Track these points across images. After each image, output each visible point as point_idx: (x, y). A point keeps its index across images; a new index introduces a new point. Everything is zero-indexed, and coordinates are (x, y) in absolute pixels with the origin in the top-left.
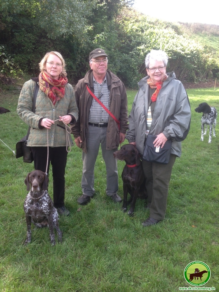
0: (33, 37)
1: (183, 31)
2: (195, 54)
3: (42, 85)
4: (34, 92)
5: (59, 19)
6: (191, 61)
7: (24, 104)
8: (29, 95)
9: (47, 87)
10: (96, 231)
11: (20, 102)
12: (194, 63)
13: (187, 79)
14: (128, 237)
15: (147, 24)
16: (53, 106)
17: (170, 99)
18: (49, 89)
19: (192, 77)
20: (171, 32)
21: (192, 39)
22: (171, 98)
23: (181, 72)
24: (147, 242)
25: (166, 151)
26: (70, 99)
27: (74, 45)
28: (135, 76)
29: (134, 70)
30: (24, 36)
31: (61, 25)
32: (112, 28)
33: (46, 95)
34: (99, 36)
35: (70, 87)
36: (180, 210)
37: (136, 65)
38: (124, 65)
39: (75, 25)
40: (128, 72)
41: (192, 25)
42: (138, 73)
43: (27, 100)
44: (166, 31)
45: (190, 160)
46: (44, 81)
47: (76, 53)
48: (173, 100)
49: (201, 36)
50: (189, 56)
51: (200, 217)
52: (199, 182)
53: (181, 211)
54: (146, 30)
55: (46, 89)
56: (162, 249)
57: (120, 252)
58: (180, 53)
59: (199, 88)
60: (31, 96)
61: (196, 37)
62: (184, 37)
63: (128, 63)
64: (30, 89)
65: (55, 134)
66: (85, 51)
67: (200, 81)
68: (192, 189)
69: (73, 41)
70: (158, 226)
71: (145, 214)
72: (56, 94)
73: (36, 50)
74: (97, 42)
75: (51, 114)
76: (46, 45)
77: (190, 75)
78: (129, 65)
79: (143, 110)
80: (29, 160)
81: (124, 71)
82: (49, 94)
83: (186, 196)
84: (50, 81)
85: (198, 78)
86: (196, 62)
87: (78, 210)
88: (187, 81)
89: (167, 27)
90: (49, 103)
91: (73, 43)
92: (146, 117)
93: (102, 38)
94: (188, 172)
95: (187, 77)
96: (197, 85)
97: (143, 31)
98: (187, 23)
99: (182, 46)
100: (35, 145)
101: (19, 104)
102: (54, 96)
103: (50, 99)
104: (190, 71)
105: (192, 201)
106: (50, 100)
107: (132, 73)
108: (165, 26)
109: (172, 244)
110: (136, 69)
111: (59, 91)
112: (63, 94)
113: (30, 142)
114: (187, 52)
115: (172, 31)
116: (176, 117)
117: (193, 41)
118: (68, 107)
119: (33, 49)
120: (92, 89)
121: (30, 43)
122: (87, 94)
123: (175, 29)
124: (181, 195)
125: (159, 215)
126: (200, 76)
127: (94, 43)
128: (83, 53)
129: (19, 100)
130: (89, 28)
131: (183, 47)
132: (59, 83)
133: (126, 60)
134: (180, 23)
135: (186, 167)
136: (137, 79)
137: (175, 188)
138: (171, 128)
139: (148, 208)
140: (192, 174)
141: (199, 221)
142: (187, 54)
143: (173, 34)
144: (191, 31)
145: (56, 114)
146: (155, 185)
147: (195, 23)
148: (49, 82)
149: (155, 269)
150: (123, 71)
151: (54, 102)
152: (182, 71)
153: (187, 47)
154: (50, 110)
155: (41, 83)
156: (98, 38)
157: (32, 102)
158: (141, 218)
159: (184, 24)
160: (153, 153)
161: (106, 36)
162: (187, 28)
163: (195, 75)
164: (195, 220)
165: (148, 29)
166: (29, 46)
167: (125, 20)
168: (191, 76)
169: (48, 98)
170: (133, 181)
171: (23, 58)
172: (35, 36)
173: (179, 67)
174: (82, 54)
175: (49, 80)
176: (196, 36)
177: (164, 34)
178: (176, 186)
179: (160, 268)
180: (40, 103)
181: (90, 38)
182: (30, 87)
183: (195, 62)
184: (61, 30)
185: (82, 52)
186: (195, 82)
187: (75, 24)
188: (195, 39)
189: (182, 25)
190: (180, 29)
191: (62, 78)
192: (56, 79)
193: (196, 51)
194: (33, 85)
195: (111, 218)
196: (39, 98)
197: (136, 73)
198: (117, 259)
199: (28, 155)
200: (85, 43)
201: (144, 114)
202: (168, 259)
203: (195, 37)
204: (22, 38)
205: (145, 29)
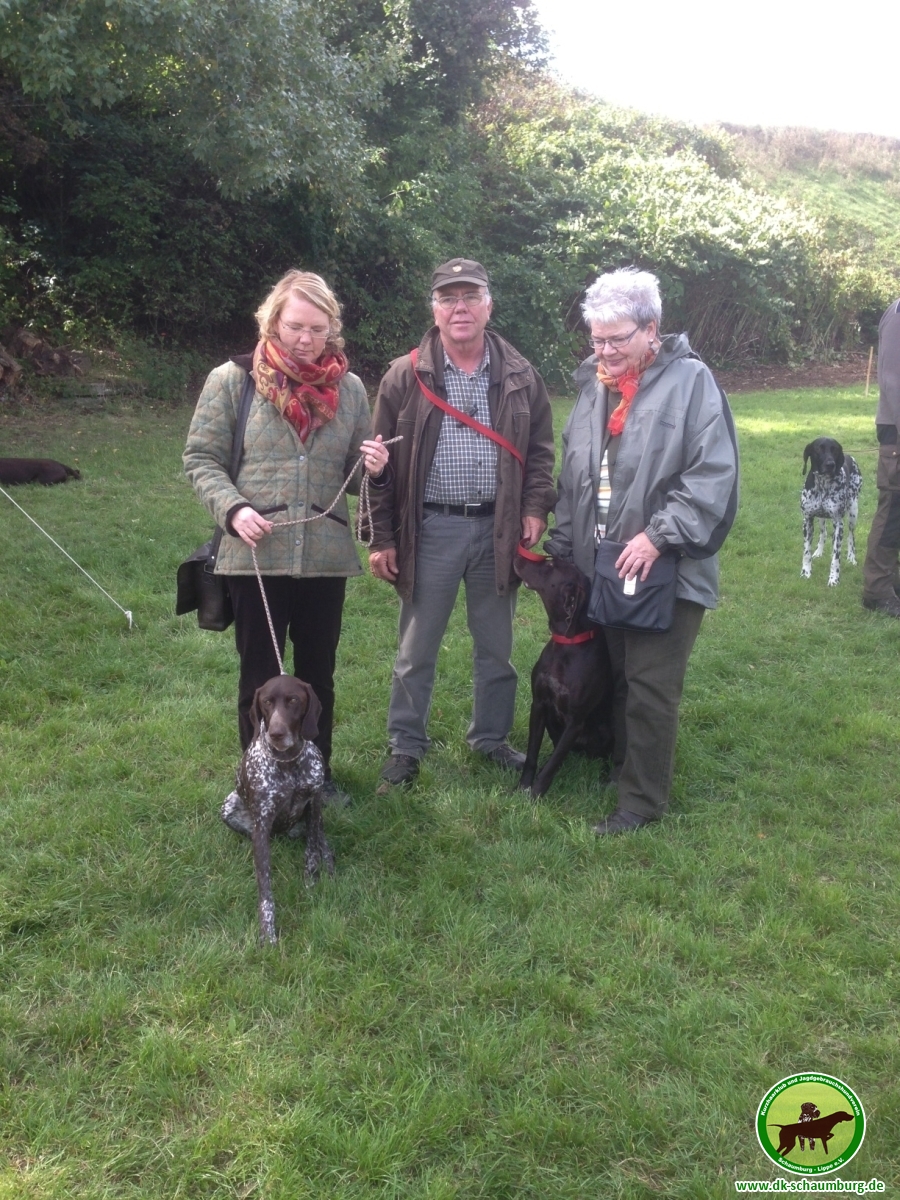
0: (154, 193)
1: (741, 160)
2: (787, 253)
3: (263, 379)
4: (238, 402)
5: (261, 127)
6: (772, 279)
7: (205, 440)
8: (222, 409)
9: (281, 386)
10: (444, 847)
11: (194, 432)
12: (781, 288)
13: (759, 353)
14: (549, 863)
15: (596, 135)
16: (300, 445)
17: (663, 423)
18: (286, 392)
19: (778, 344)
20: (694, 169)
21: (777, 192)
22: (669, 420)
23: (733, 325)
24: (610, 876)
25: (657, 591)
26: (356, 423)
27: (313, 221)
28: (550, 342)
29: (546, 317)
30: (117, 188)
31: (271, 148)
32: (457, 157)
33: (276, 412)
34: (408, 188)
35: (354, 384)
36: (719, 792)
37: (556, 299)
38: (509, 299)
39: (322, 148)
40: (522, 325)
41: (779, 135)
42: (563, 328)
43: (213, 428)
44: (672, 163)
45: (760, 641)
46: (272, 367)
47: (321, 254)
48: (674, 427)
49: (813, 178)
50: (763, 262)
51: (783, 808)
52: (786, 707)
53: (723, 794)
54: (593, 160)
55: (278, 393)
56: (657, 893)
57: (524, 899)
58: (727, 247)
59: (808, 385)
60: (228, 415)
61: (793, 185)
62: (746, 186)
63: (522, 290)
64: (228, 393)
65: (305, 535)
66: (354, 246)
67: (812, 358)
68: (760, 729)
69: (306, 208)
70: (647, 833)
71: (602, 802)
72: (311, 406)
73: (163, 242)
74: (403, 209)
75: (294, 471)
76: (207, 223)
77: (769, 334)
78: (529, 300)
79: (586, 463)
80: (217, 620)
81: (509, 321)
82: (287, 408)
83: (741, 751)
84: (292, 368)
85: (803, 349)
86: (791, 285)
87: (378, 790)
88: (760, 361)
89: (678, 146)
90: (287, 437)
91: (310, 214)
92: (595, 485)
93: (423, 194)
94: (751, 678)
95: (758, 342)
96: (799, 373)
97: (578, 163)
98: (758, 126)
99: (737, 222)
100: (241, 569)
101: (192, 439)
102: (304, 414)
103: (290, 422)
104: (768, 319)
105: (758, 763)
106: (291, 428)
107: (541, 328)
108: (670, 145)
109: (691, 881)
110: (556, 316)
111: (318, 398)
112: (334, 409)
113: (226, 560)
114: (755, 243)
115: (697, 164)
116: (687, 481)
117: (782, 202)
118: (347, 450)
119: (155, 237)
120: (441, 390)
121: (142, 214)
122: (424, 406)
123: (709, 155)
124: (725, 747)
125: (646, 799)
126: (810, 340)
127: (390, 214)
128: (347, 253)
129: (192, 427)
130: (369, 154)
131: (739, 227)
132: (318, 376)
133: (515, 277)
134: (730, 129)
135: (745, 663)
136: (559, 353)
137: (704, 727)
138: (668, 516)
139: (612, 784)
140: (764, 684)
141: (782, 819)
142: (757, 254)
143: (701, 176)
144: (776, 161)
145: (308, 471)
146: (631, 704)
147: (789, 129)
148: (286, 370)
149: (637, 943)
150: (504, 324)
151: (302, 433)
152: (737, 319)
153: (754, 225)
154: (290, 458)
155: (260, 373)
156: (405, 195)
157: (229, 435)
158: (590, 815)
159: (745, 132)
160: (617, 596)
161: (436, 185)
162: (757, 150)
163: (790, 333)
164: (767, 819)
165: (602, 155)
166: (139, 227)
167: (512, 119)
168: (776, 339)
169: (285, 422)
170: (562, 693)
171: (113, 274)
172: (160, 188)
173: (725, 306)
174: (343, 256)
175: (286, 364)
176: (792, 181)
177: (667, 175)
178: (707, 721)
179: (651, 941)
180: (258, 435)
181: (378, 198)
182: (228, 387)
183: (787, 285)
184: (268, 169)
185: (342, 247)
186: (793, 365)
187: (324, 144)
188: (791, 190)
189: (736, 136)
190: (731, 153)
191: (332, 356)
192: (309, 359)
193: (791, 242)
194: (238, 379)
195: (491, 812)
196: (256, 418)
197: (554, 330)
198: (516, 918)
199: (214, 605)
200: (357, 215)
201: (590, 476)
202: (678, 921)
203: (789, 184)
204: (109, 195)
205: (588, 157)
